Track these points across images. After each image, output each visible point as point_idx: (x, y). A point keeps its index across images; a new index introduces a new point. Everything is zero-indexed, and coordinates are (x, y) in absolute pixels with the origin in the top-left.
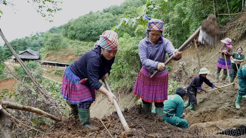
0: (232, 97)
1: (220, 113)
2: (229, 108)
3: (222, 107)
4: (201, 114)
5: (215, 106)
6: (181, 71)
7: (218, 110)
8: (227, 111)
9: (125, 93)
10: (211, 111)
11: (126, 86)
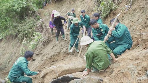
0: (68, 43)
1: (62, 54)
2: (66, 51)
3: (63, 51)
4: (52, 56)
5: (59, 50)
6: (41, 25)
7: (61, 53)
8: (65, 53)
9: (12, 38)
10: (57, 54)
11: (12, 34)
